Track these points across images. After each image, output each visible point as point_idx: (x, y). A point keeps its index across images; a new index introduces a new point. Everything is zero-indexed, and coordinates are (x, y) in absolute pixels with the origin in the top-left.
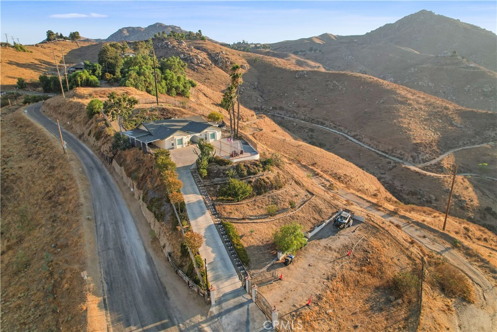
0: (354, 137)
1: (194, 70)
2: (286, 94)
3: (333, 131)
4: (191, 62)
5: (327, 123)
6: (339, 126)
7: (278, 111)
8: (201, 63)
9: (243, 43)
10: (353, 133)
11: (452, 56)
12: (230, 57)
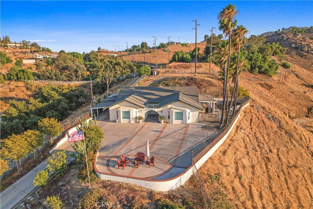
1: (302, 56)
4: (301, 50)
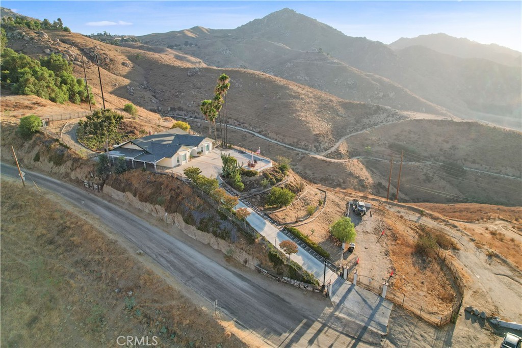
0: (259, 133)
2: (182, 94)
3: (239, 128)
5: (231, 121)
6: (244, 123)
7: (177, 112)
8: (75, 60)
9: (104, 34)
10: (258, 130)
11: (319, 52)
12: (107, 52)
